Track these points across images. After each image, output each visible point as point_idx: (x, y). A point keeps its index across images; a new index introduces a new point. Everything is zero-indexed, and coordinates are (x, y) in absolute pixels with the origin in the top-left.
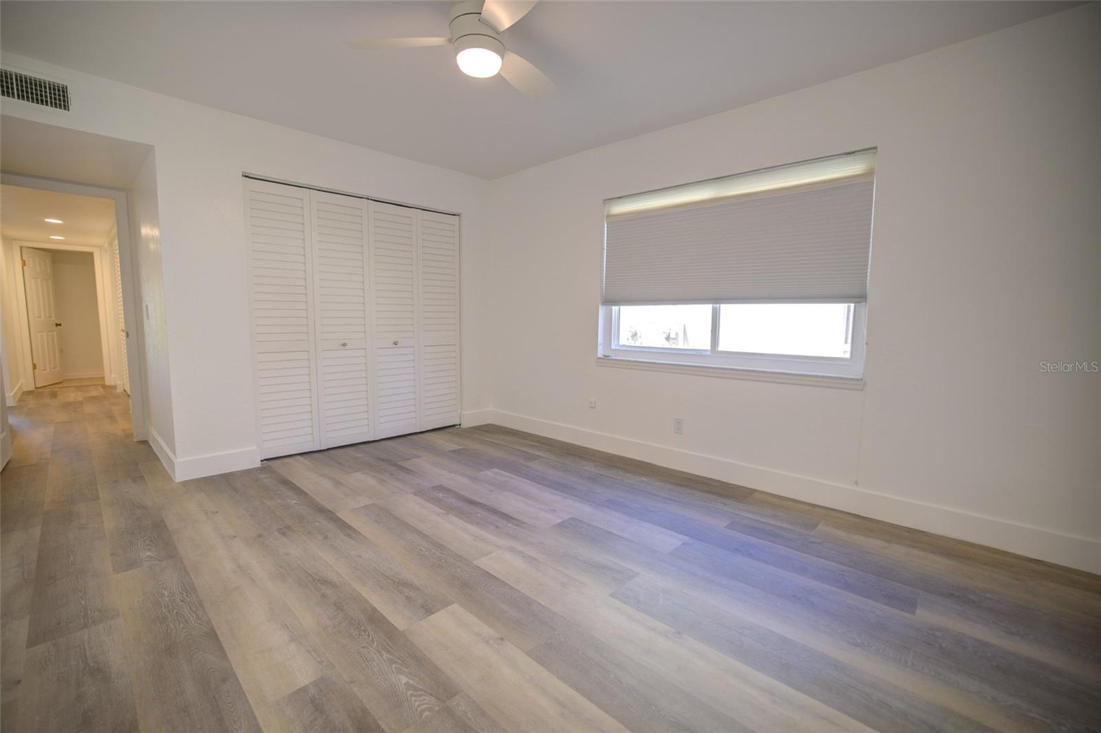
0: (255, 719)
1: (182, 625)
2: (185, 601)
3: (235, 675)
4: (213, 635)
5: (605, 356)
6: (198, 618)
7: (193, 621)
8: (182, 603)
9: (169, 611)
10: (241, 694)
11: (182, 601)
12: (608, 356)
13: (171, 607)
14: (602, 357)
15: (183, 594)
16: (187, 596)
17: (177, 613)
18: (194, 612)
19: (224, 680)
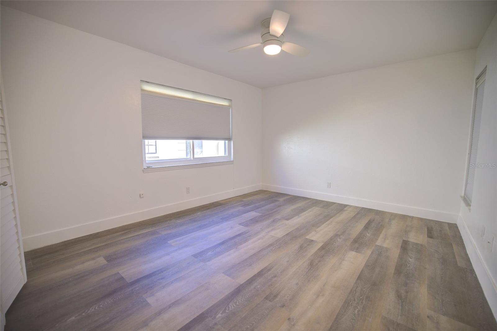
0: (370, 255)
1: (364, 290)
2: (354, 299)
3: (365, 264)
4: (359, 278)
5: (148, 167)
6: (357, 287)
7: (360, 288)
8: (356, 299)
9: (363, 300)
10: (368, 261)
11: (355, 300)
12: (149, 167)
13: (361, 302)
14: (147, 168)
15: (352, 304)
16: (351, 301)
17: (361, 297)
18: (356, 291)
19: (369, 266)
